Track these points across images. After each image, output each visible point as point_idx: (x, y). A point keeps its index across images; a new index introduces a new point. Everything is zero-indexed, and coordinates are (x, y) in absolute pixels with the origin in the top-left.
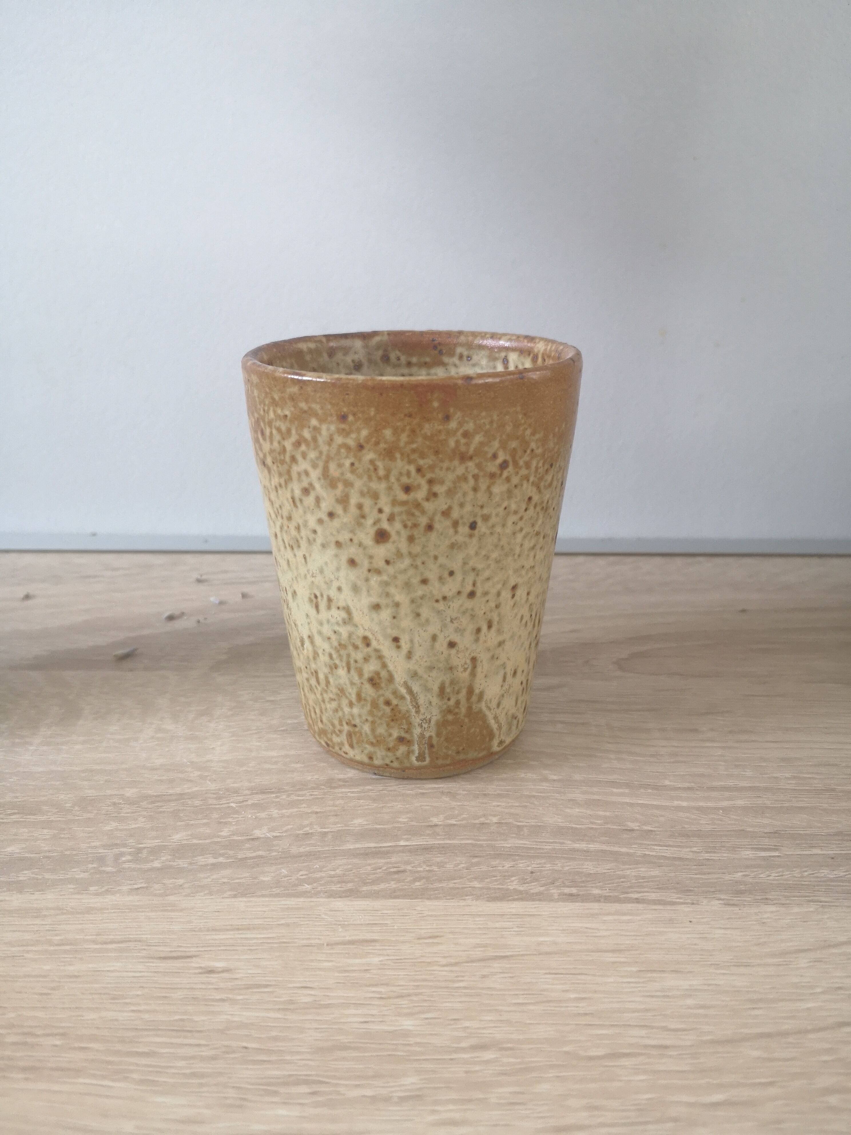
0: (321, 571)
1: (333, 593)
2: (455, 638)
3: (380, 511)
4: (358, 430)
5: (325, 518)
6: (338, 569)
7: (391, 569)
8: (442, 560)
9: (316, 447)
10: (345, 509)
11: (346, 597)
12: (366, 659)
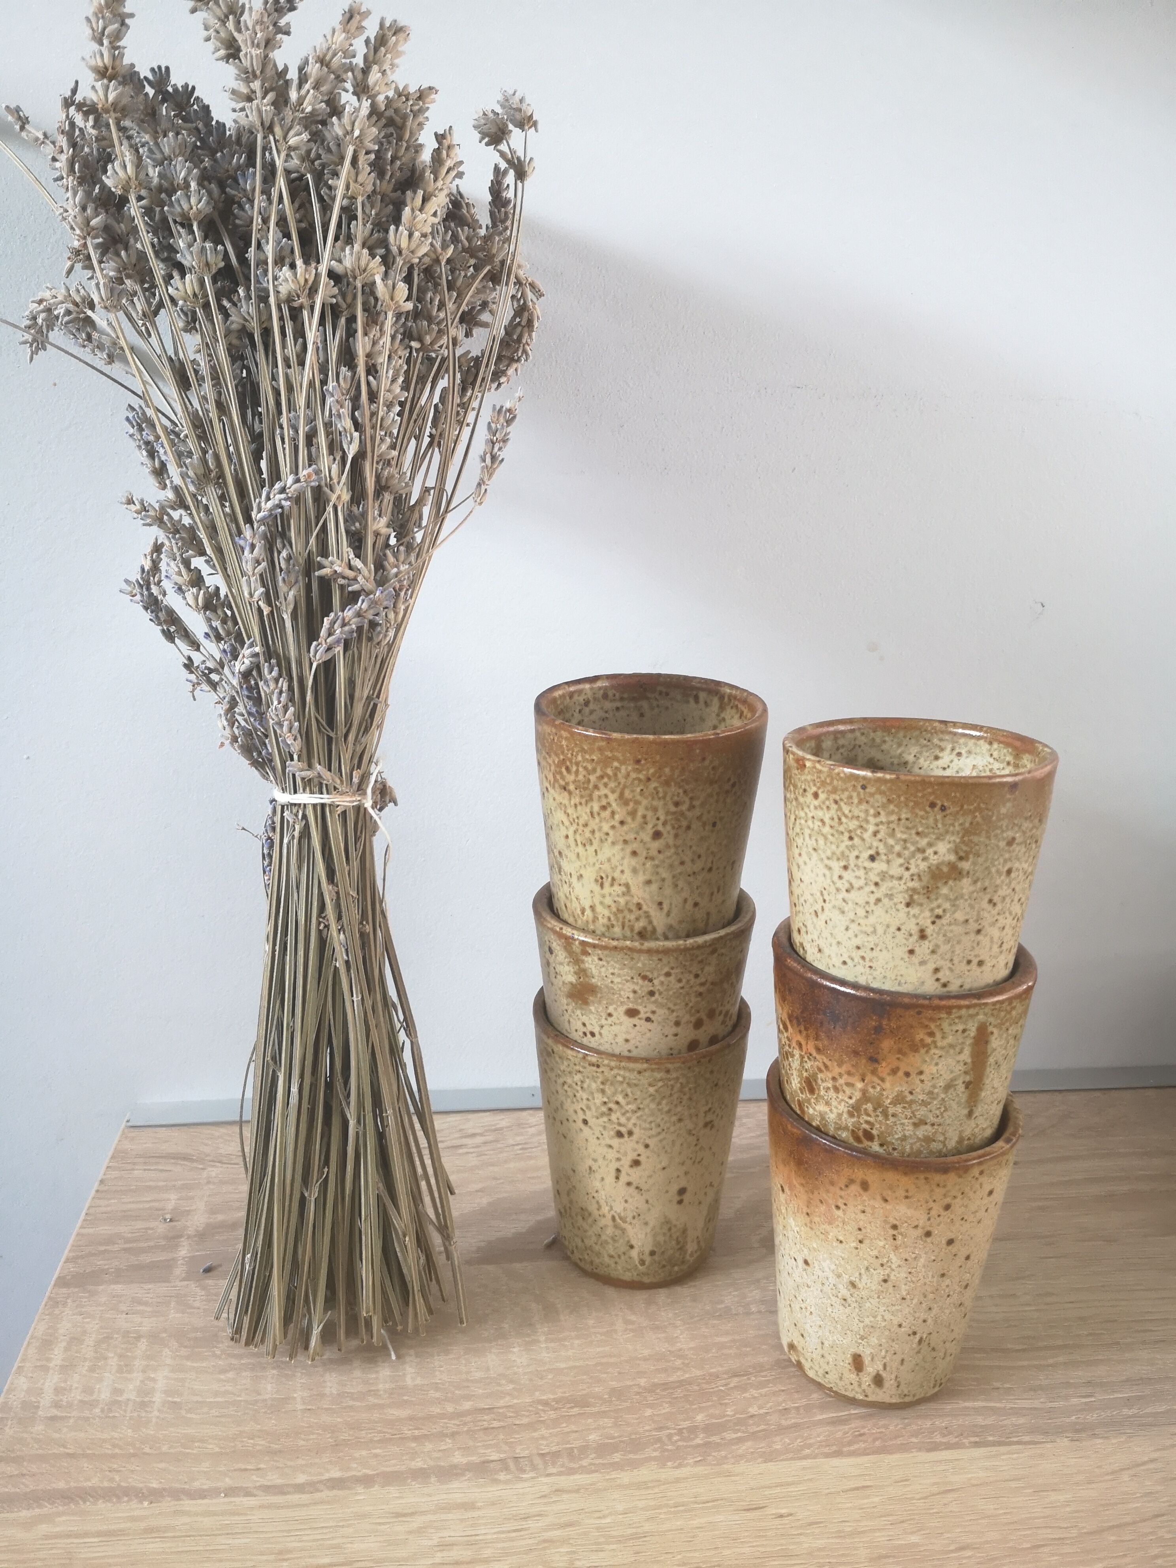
0: (609, 860)
1: (617, 874)
2: (698, 900)
3: (658, 819)
4: (648, 769)
5: (617, 825)
6: (623, 858)
7: (661, 856)
8: (694, 848)
9: (616, 779)
10: (633, 819)
11: (627, 877)
12: (637, 919)
